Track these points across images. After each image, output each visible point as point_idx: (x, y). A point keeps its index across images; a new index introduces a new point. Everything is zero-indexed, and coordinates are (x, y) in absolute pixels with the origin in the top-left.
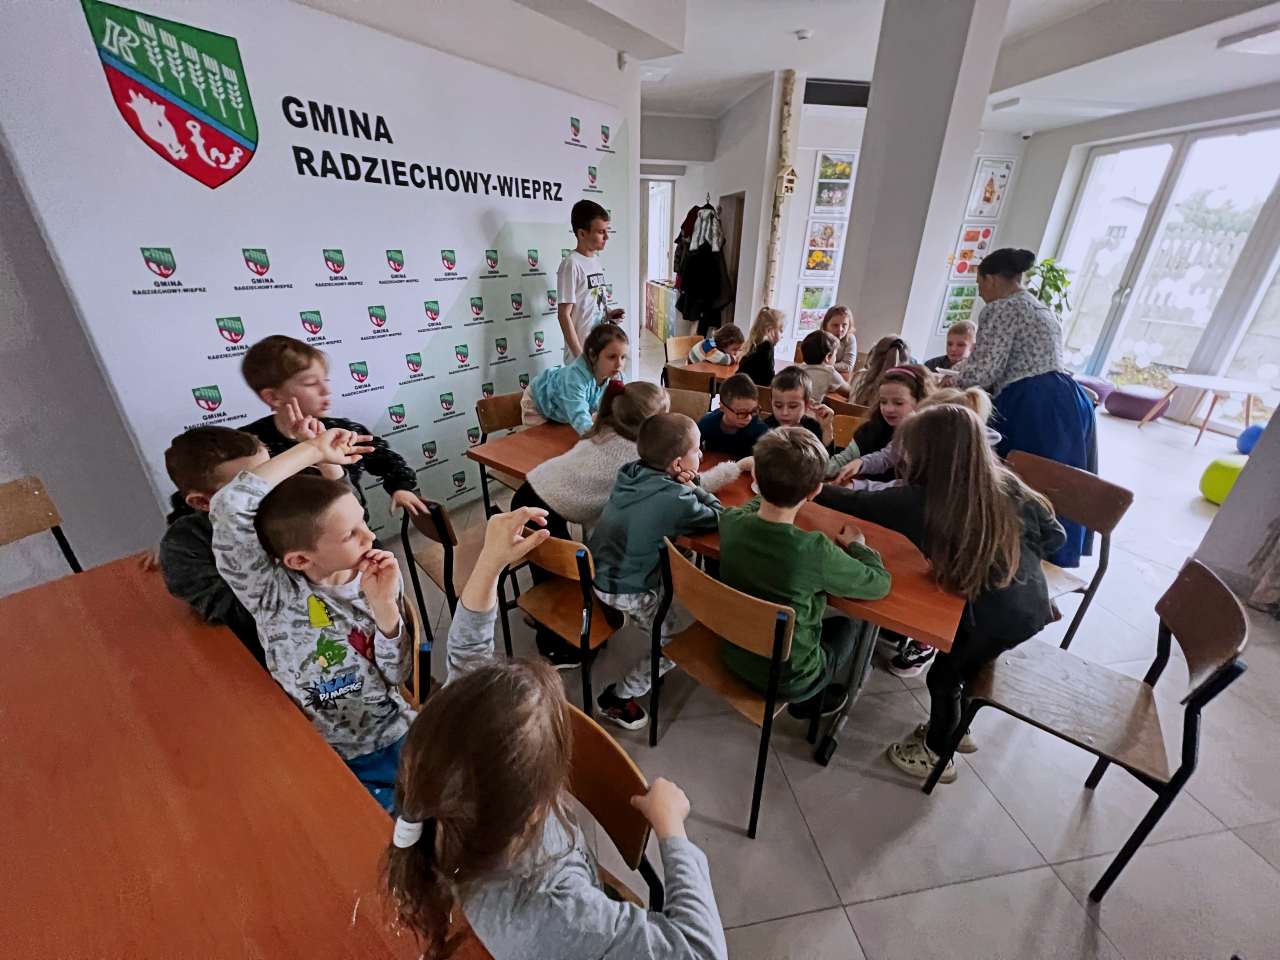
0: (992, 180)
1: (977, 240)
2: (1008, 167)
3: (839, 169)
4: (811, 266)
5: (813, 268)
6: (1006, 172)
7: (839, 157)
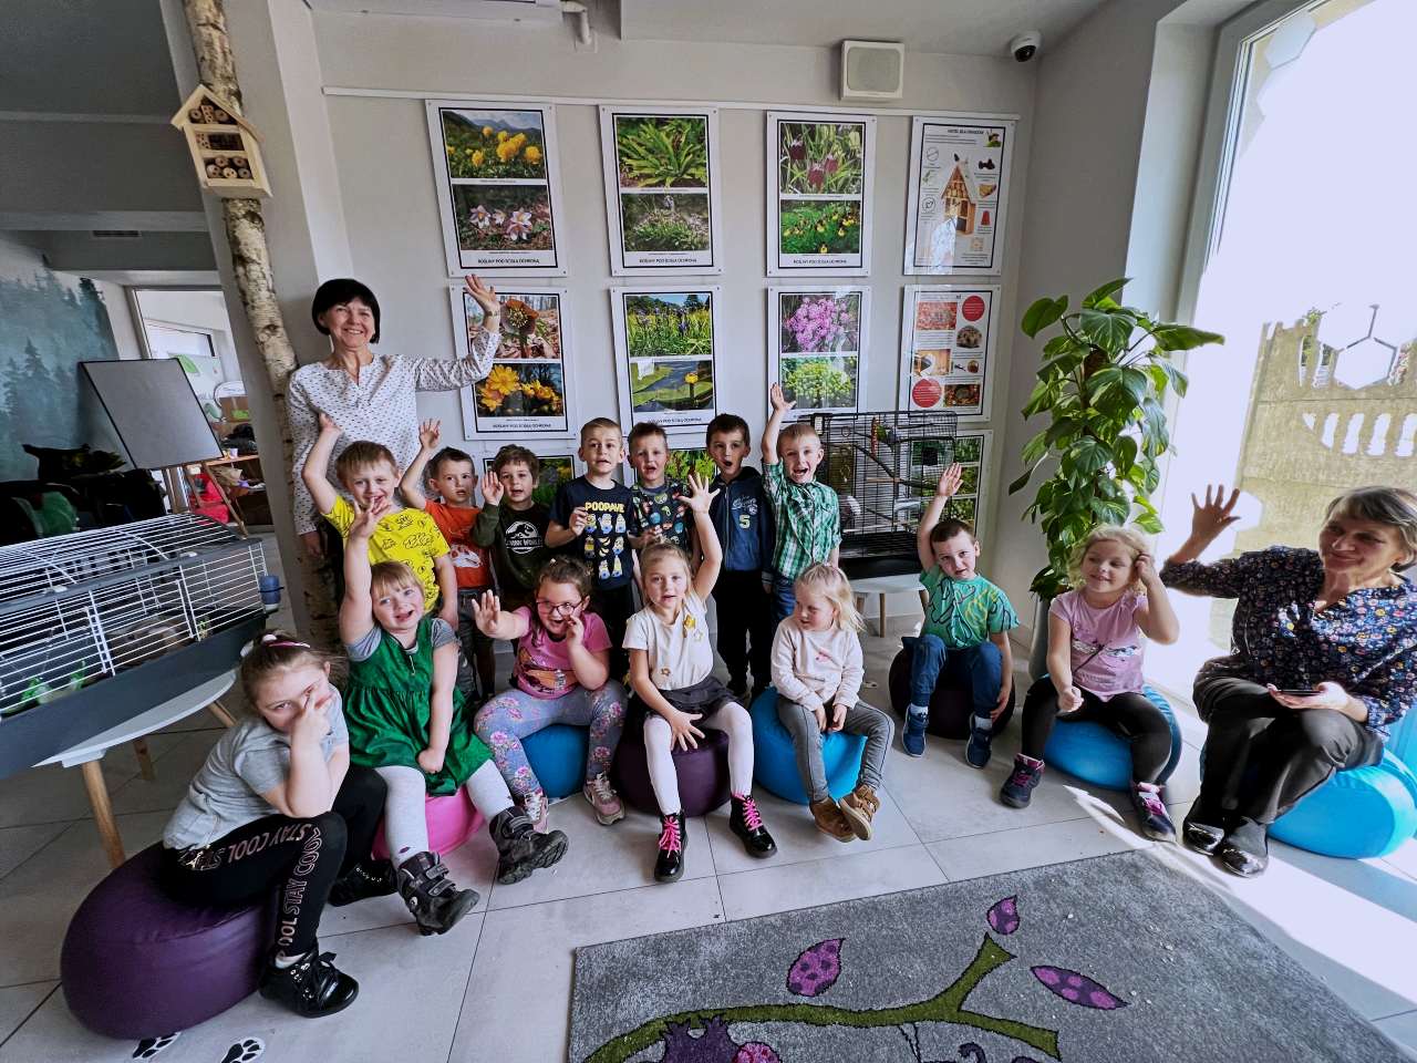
0: (957, 175)
1: (953, 326)
2: (994, 142)
3: (503, 150)
4: (494, 404)
5: (502, 412)
6: (993, 154)
7: (498, 117)
